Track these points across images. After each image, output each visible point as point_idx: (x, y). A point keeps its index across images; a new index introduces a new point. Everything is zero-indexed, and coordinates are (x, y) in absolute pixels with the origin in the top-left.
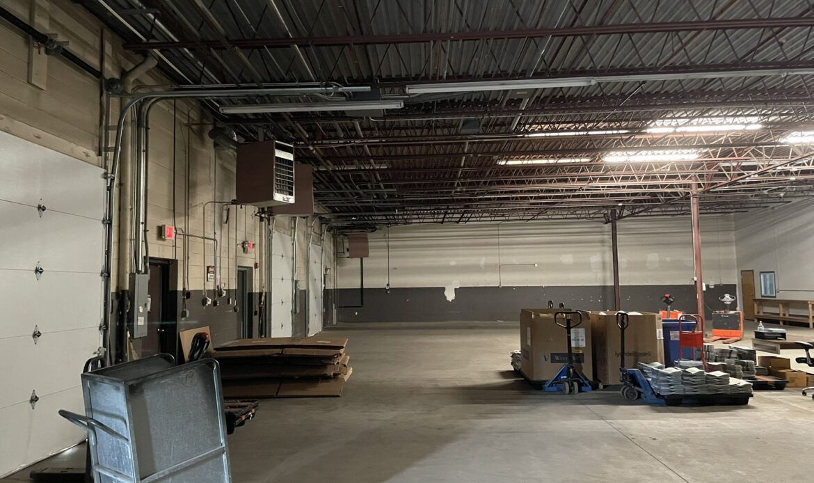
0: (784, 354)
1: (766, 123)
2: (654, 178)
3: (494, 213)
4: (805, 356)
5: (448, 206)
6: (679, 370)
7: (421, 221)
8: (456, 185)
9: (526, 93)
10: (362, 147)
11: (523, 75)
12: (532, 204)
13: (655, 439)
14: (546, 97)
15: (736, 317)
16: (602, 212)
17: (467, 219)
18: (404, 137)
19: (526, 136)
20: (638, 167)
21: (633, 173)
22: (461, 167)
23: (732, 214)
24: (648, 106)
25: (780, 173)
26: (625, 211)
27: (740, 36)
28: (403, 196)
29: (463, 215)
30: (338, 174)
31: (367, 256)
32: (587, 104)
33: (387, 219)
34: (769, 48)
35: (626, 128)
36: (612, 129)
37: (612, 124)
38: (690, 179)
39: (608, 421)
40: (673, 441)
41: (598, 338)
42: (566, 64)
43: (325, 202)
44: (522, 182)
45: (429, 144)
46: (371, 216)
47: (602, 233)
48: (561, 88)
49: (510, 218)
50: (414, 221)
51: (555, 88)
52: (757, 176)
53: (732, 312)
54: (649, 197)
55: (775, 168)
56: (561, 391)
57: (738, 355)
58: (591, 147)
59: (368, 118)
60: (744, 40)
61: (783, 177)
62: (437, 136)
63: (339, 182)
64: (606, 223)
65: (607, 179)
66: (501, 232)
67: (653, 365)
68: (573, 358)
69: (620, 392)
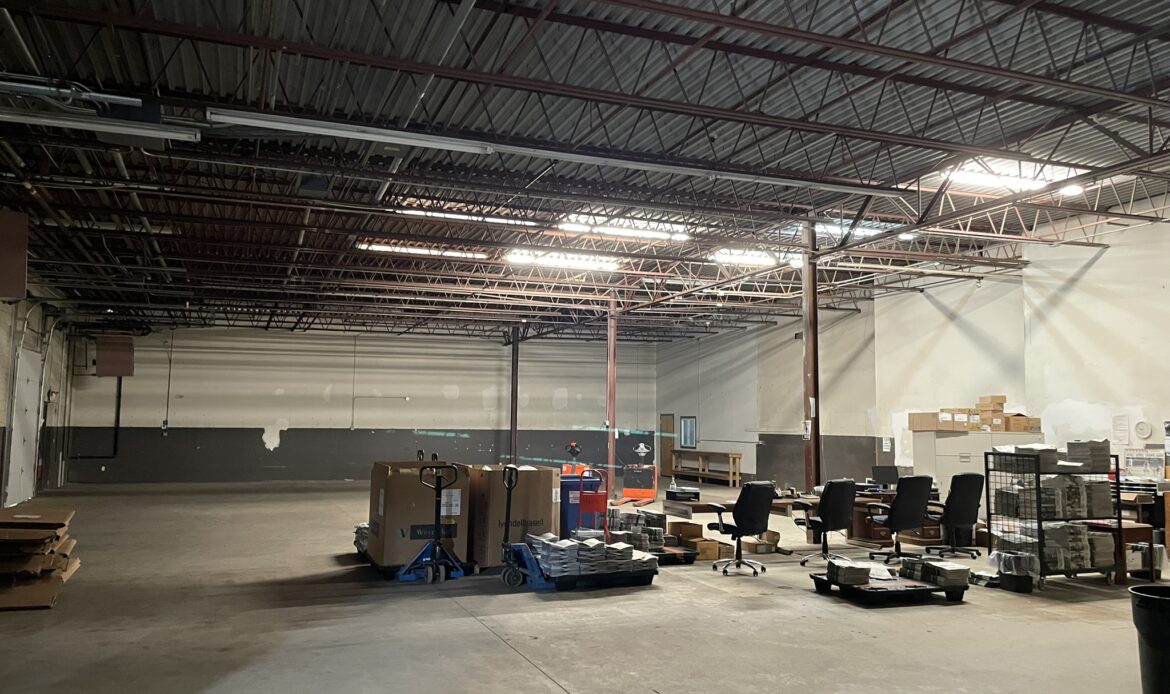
0: (698, 519)
1: (693, 234)
2: (567, 289)
3: (347, 320)
4: (717, 521)
5: (276, 303)
6: (576, 542)
7: (231, 322)
8: (289, 272)
9: (397, 149)
10: (128, 194)
11: (393, 124)
12: (406, 310)
13: (536, 638)
14: (427, 161)
15: (650, 472)
16: (500, 329)
17: (307, 326)
18: (203, 188)
19: (398, 211)
20: (546, 272)
21: (541, 281)
22: (299, 246)
23: (655, 343)
24: (560, 194)
25: (707, 297)
26: (530, 330)
27: (669, 121)
28: (199, 281)
29: (301, 318)
30: (81, 234)
31: (130, 373)
32: (484, 179)
33: (171, 316)
34: (699, 142)
35: (533, 219)
36: (515, 217)
37: (516, 212)
38: (608, 294)
39: (479, 618)
40: (559, 638)
41: (477, 503)
42: (455, 119)
43: (55, 280)
44: (393, 278)
45: (248, 205)
46: (142, 309)
47: (500, 357)
48: (449, 152)
49: (374, 329)
50: (217, 322)
51: (440, 150)
52: (681, 298)
53: (646, 467)
54: (560, 314)
55: (701, 291)
56: (421, 580)
57: (647, 521)
58: (489, 238)
59: (137, 149)
60: (673, 128)
61: (710, 303)
62: (260, 193)
63: (80, 246)
64: (506, 345)
65: (508, 285)
66: (358, 348)
67: (545, 537)
68: (442, 530)
69: (500, 576)
